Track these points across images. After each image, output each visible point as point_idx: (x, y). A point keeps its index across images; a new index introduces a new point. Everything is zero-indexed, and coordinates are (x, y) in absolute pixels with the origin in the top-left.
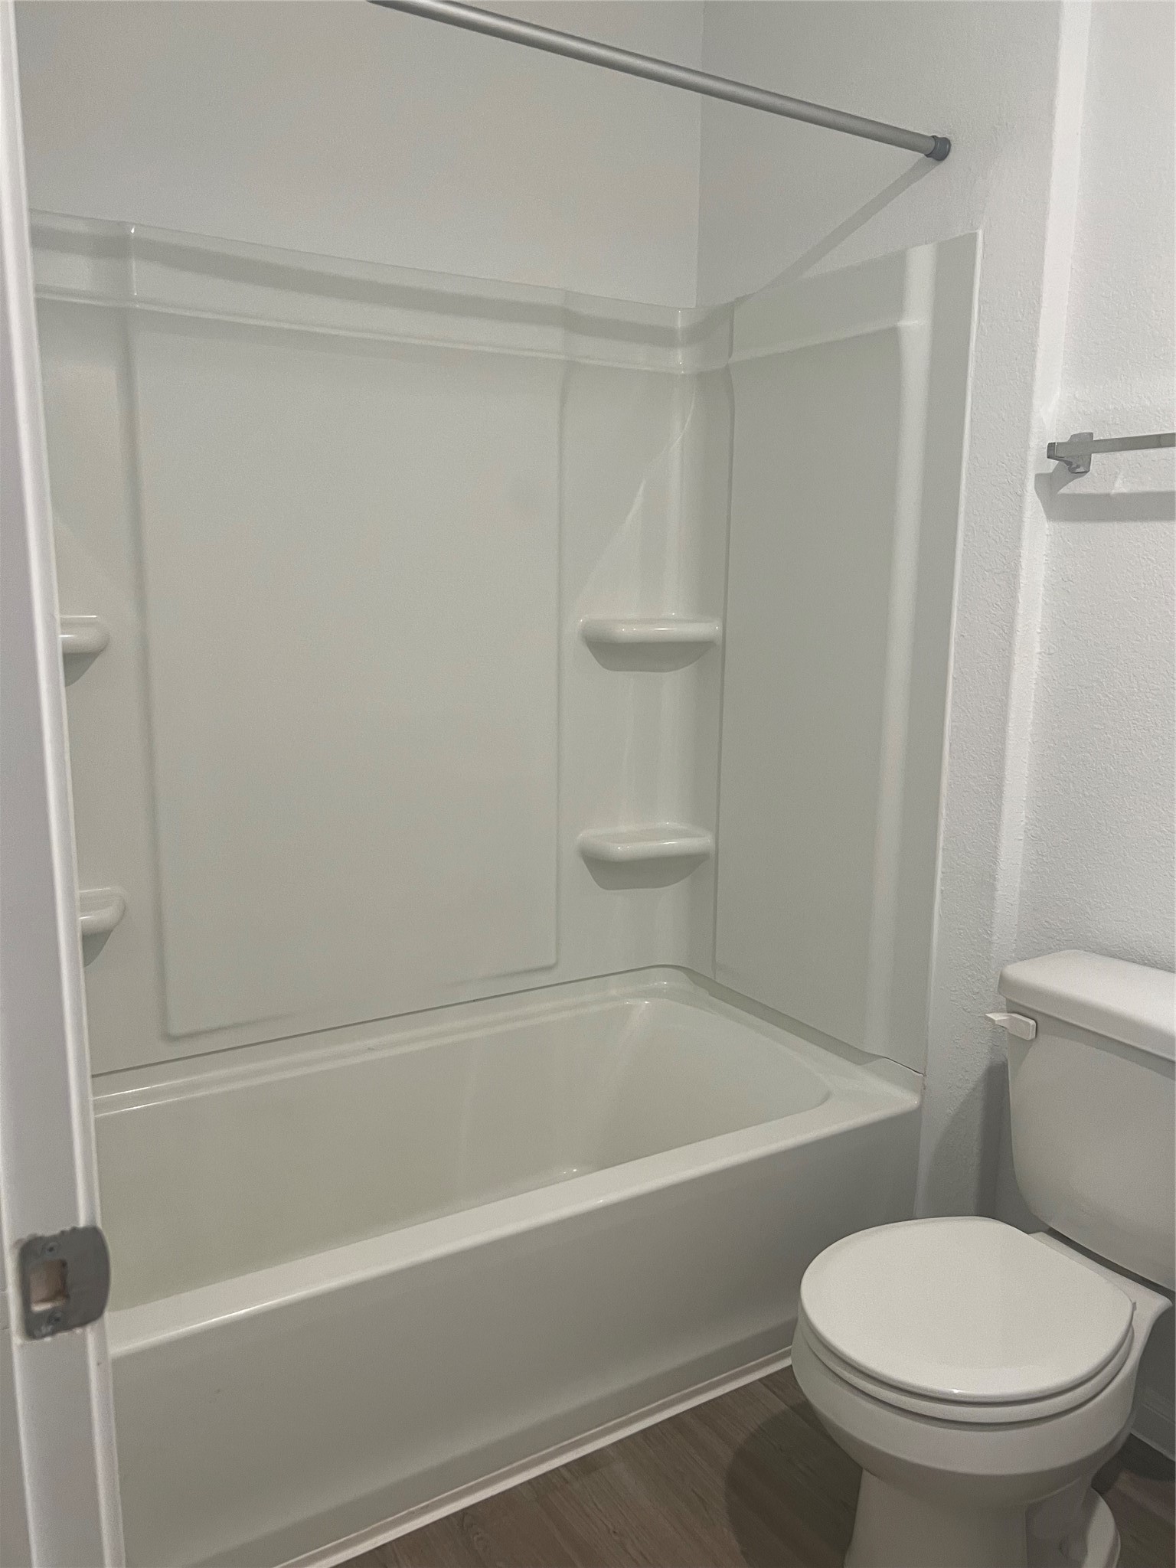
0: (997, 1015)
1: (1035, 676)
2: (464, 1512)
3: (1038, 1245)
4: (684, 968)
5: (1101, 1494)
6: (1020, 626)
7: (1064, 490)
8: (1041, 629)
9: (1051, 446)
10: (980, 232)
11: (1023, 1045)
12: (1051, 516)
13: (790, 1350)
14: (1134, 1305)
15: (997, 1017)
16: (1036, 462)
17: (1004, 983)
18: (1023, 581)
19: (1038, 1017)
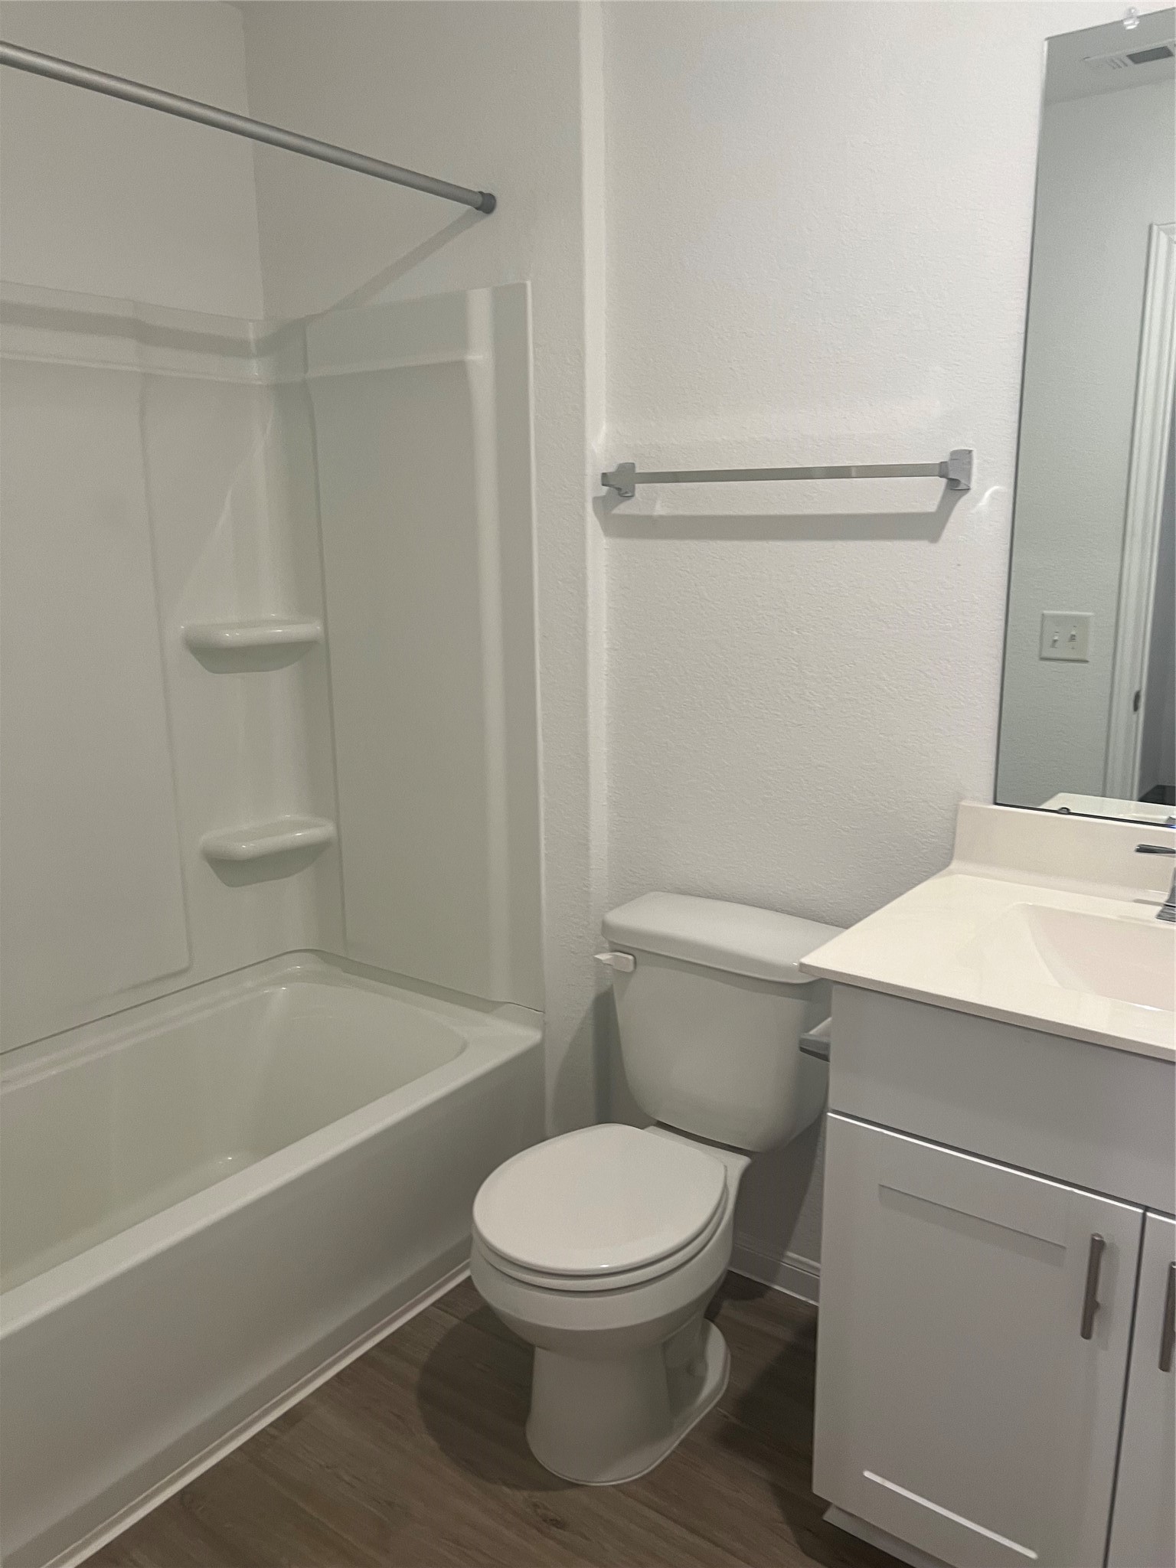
0: (602, 955)
1: (606, 669)
2: (183, 1492)
3: (653, 1137)
4: (316, 950)
5: (713, 1321)
6: (590, 628)
7: (616, 511)
8: (607, 628)
9: (604, 475)
10: (529, 283)
11: (625, 976)
12: (607, 531)
13: (468, 1263)
14: (726, 1167)
15: (604, 957)
16: (593, 488)
17: (606, 928)
18: (590, 590)
19: (635, 954)
